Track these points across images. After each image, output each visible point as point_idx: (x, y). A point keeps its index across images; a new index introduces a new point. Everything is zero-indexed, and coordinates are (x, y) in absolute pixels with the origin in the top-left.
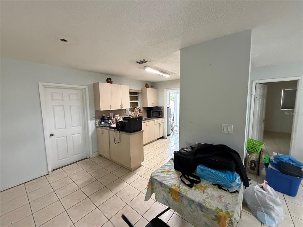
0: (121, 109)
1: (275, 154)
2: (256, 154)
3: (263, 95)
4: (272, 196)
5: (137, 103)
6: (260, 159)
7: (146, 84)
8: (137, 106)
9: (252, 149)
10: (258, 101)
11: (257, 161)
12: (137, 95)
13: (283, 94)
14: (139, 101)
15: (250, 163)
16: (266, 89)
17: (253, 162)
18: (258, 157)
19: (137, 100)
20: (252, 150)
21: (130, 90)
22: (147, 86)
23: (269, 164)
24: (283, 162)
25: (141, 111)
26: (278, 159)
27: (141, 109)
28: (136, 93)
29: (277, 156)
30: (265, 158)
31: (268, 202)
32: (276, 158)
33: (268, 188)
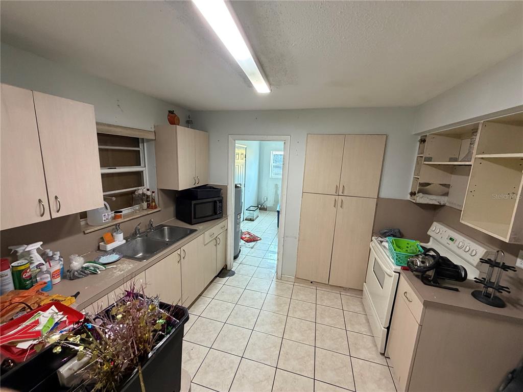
0: (47, 217)
5: (139, 174)
7: (169, 112)
8: (140, 183)
12: (139, 147)
14: (145, 169)
19: (140, 165)
21: (101, 127)
22: (173, 119)
25: (153, 200)
27: (155, 195)
28: (135, 141)
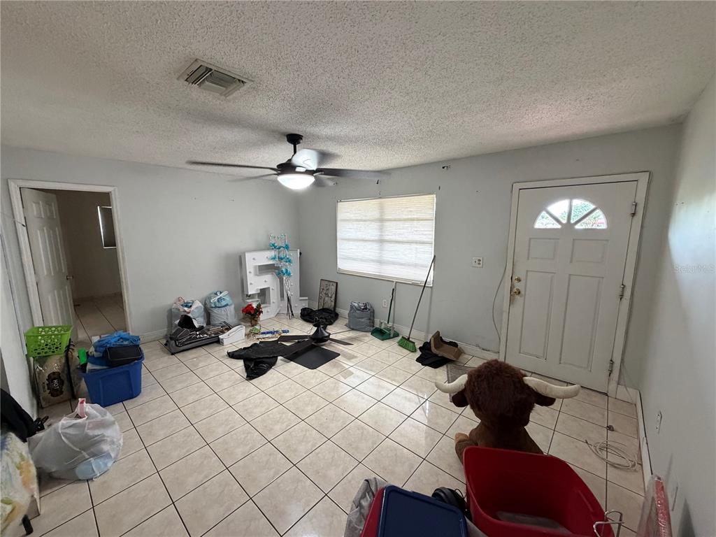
1: (96, 339)
2: (58, 357)
3: (50, 218)
4: (97, 417)
6: (70, 364)
9: (46, 350)
10: (38, 232)
11: (63, 372)
13: (102, 219)
15: (47, 382)
16: (53, 204)
17: (56, 376)
18: (63, 361)
20: (46, 353)
23: (88, 364)
24: (110, 348)
26: (101, 346)
29: (99, 341)
30: (78, 356)
31: (91, 433)
32: (98, 346)
33: (87, 410)
